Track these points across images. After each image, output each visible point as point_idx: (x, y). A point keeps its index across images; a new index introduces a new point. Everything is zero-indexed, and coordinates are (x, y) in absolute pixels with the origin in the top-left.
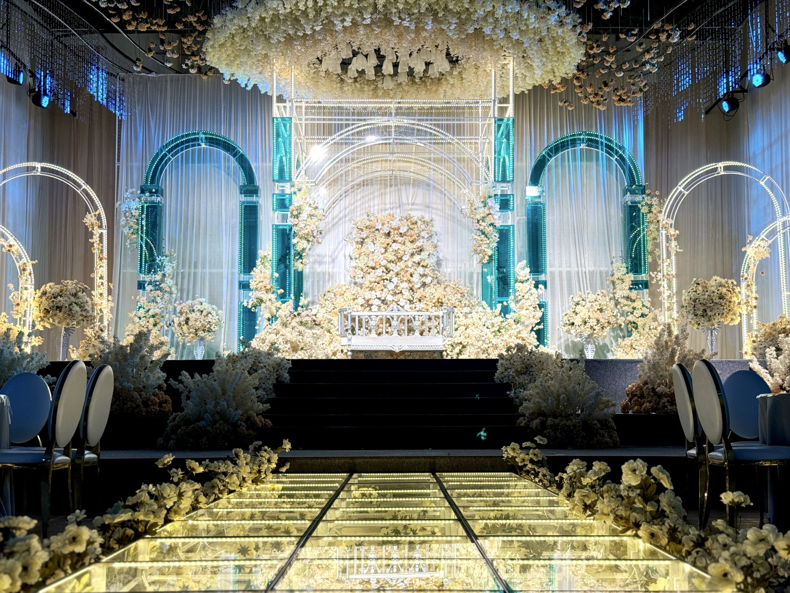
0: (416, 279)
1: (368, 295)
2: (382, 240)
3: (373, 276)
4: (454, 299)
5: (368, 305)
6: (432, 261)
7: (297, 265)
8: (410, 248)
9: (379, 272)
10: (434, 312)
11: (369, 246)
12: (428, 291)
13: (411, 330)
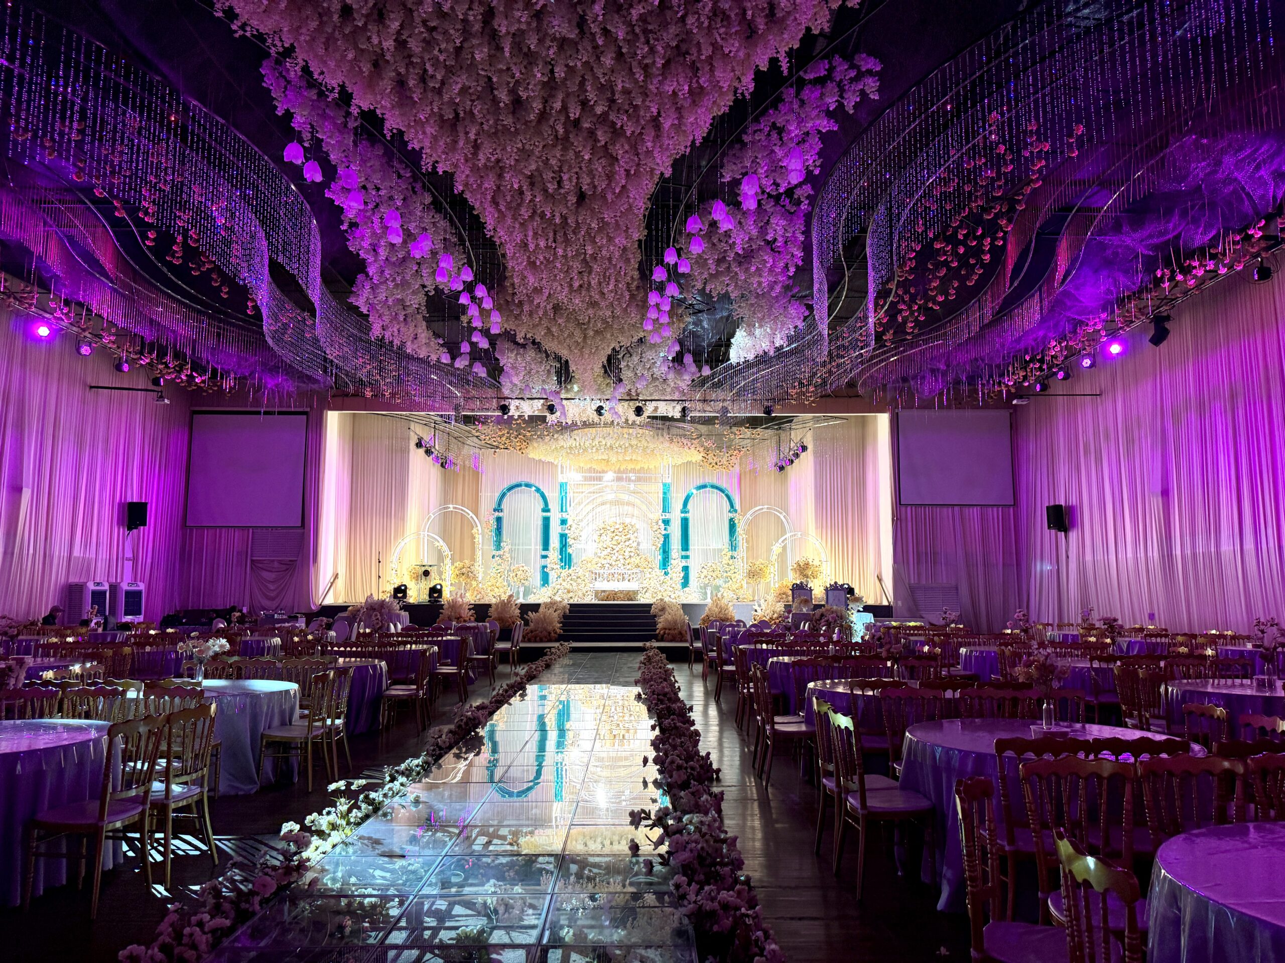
0: (627, 554)
1: (604, 562)
2: (610, 535)
3: (605, 552)
4: (644, 564)
5: (603, 566)
6: (635, 544)
7: (570, 550)
8: (624, 538)
9: (609, 550)
10: (635, 570)
11: (604, 537)
12: (633, 559)
13: (623, 579)
